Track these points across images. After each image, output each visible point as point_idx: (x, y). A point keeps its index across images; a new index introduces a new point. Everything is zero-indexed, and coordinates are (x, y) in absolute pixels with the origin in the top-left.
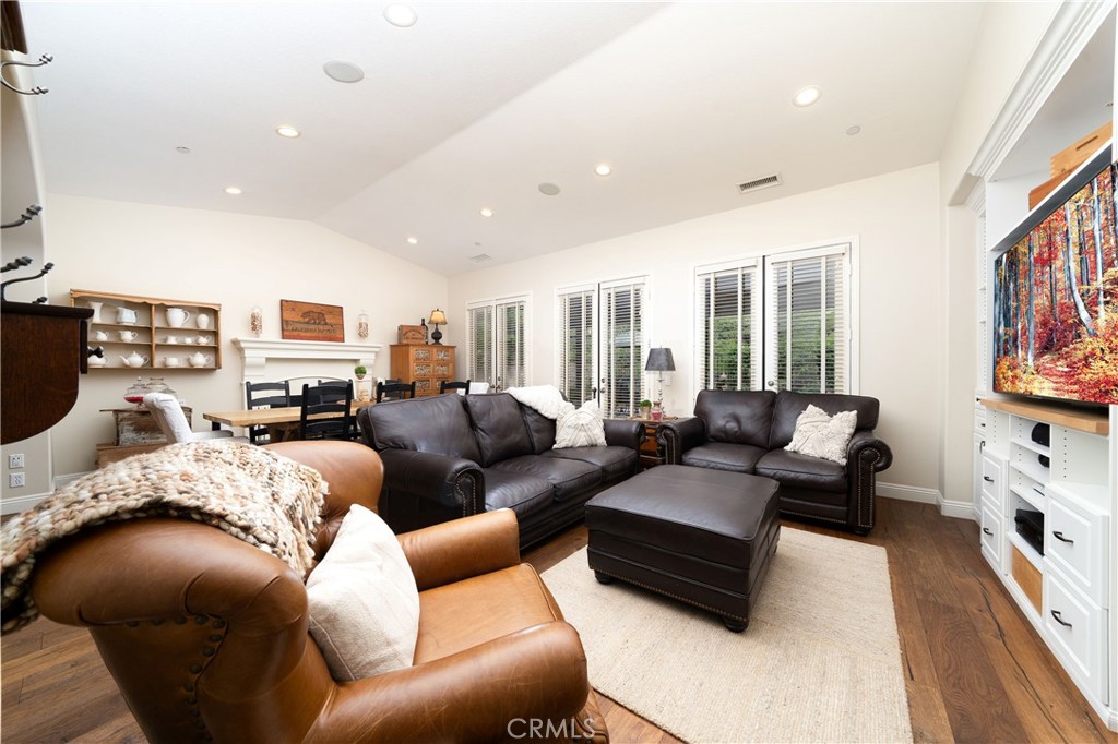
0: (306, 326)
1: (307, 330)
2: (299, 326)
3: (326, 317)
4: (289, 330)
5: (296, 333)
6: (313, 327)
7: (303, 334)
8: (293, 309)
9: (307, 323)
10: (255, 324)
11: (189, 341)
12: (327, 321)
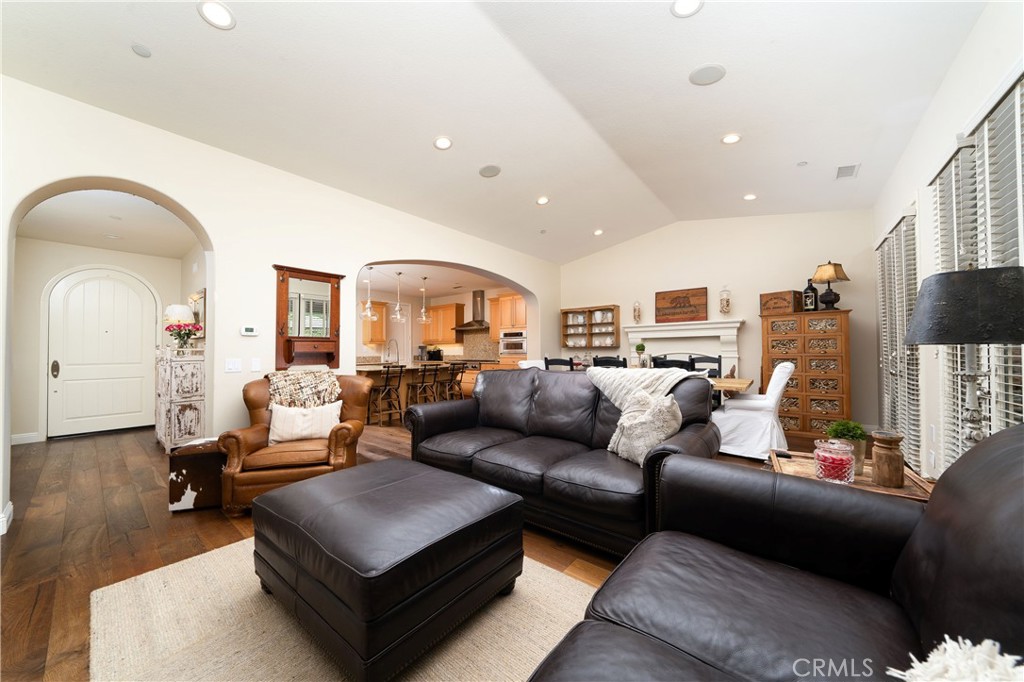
0: (673, 311)
1: (674, 314)
2: (667, 311)
3: (691, 299)
4: (662, 316)
5: (664, 317)
6: (678, 310)
7: (670, 317)
8: (664, 299)
9: (674, 307)
10: (638, 316)
11: (604, 330)
12: (692, 303)
